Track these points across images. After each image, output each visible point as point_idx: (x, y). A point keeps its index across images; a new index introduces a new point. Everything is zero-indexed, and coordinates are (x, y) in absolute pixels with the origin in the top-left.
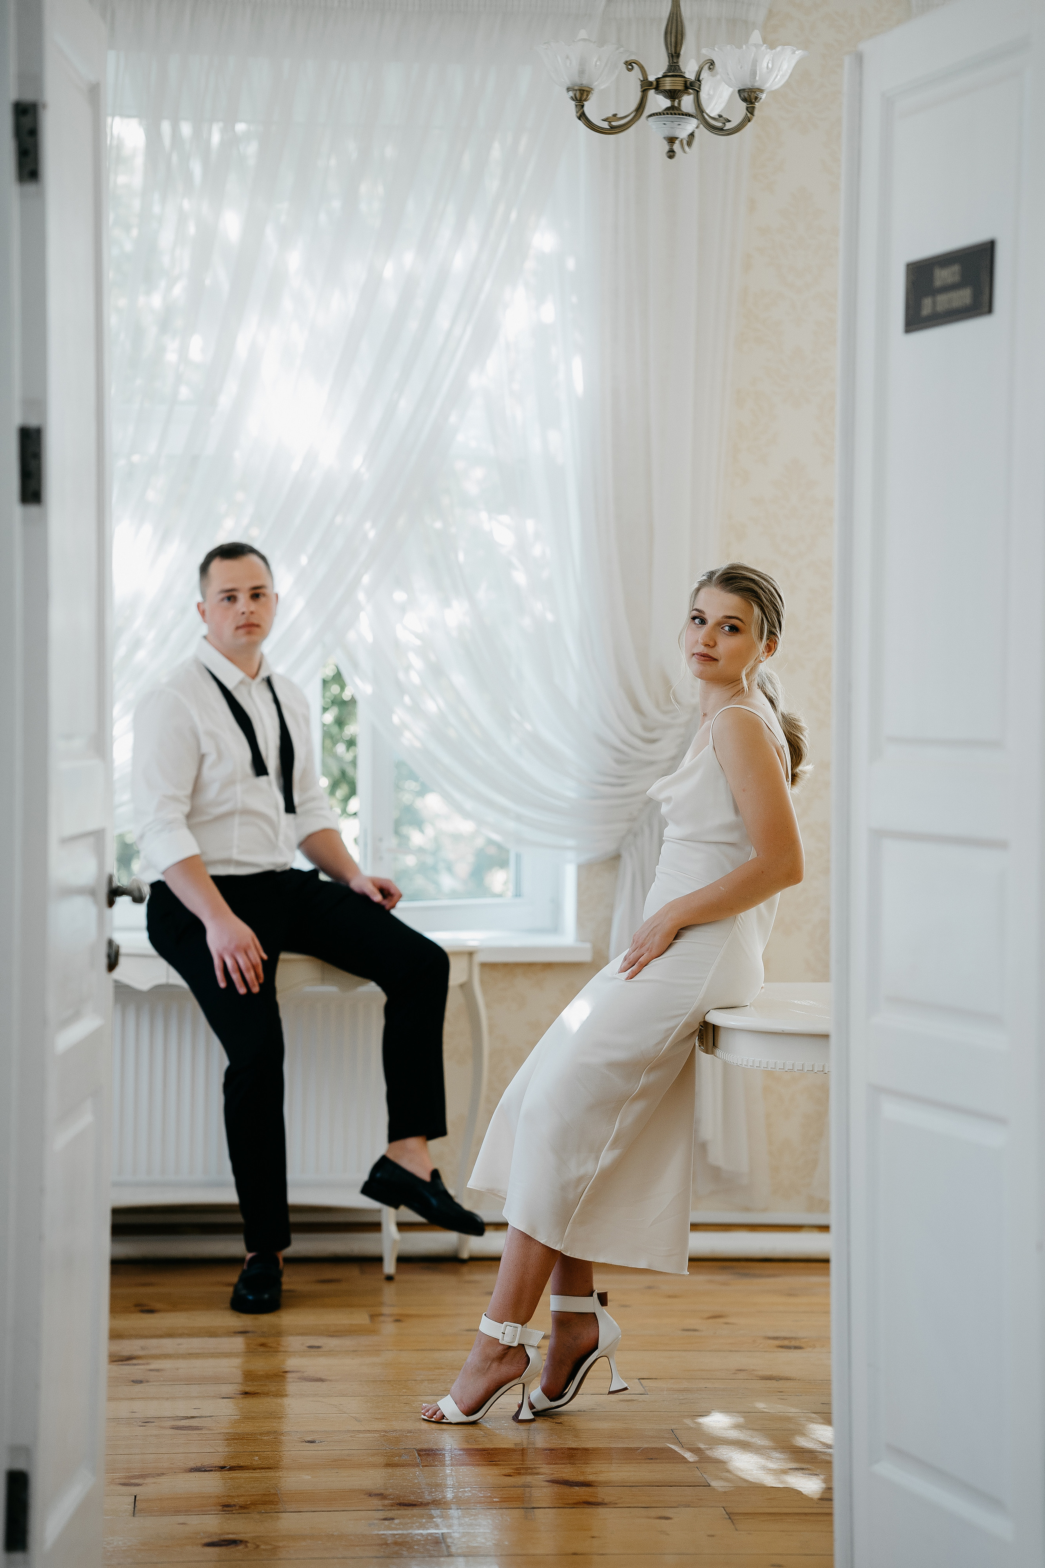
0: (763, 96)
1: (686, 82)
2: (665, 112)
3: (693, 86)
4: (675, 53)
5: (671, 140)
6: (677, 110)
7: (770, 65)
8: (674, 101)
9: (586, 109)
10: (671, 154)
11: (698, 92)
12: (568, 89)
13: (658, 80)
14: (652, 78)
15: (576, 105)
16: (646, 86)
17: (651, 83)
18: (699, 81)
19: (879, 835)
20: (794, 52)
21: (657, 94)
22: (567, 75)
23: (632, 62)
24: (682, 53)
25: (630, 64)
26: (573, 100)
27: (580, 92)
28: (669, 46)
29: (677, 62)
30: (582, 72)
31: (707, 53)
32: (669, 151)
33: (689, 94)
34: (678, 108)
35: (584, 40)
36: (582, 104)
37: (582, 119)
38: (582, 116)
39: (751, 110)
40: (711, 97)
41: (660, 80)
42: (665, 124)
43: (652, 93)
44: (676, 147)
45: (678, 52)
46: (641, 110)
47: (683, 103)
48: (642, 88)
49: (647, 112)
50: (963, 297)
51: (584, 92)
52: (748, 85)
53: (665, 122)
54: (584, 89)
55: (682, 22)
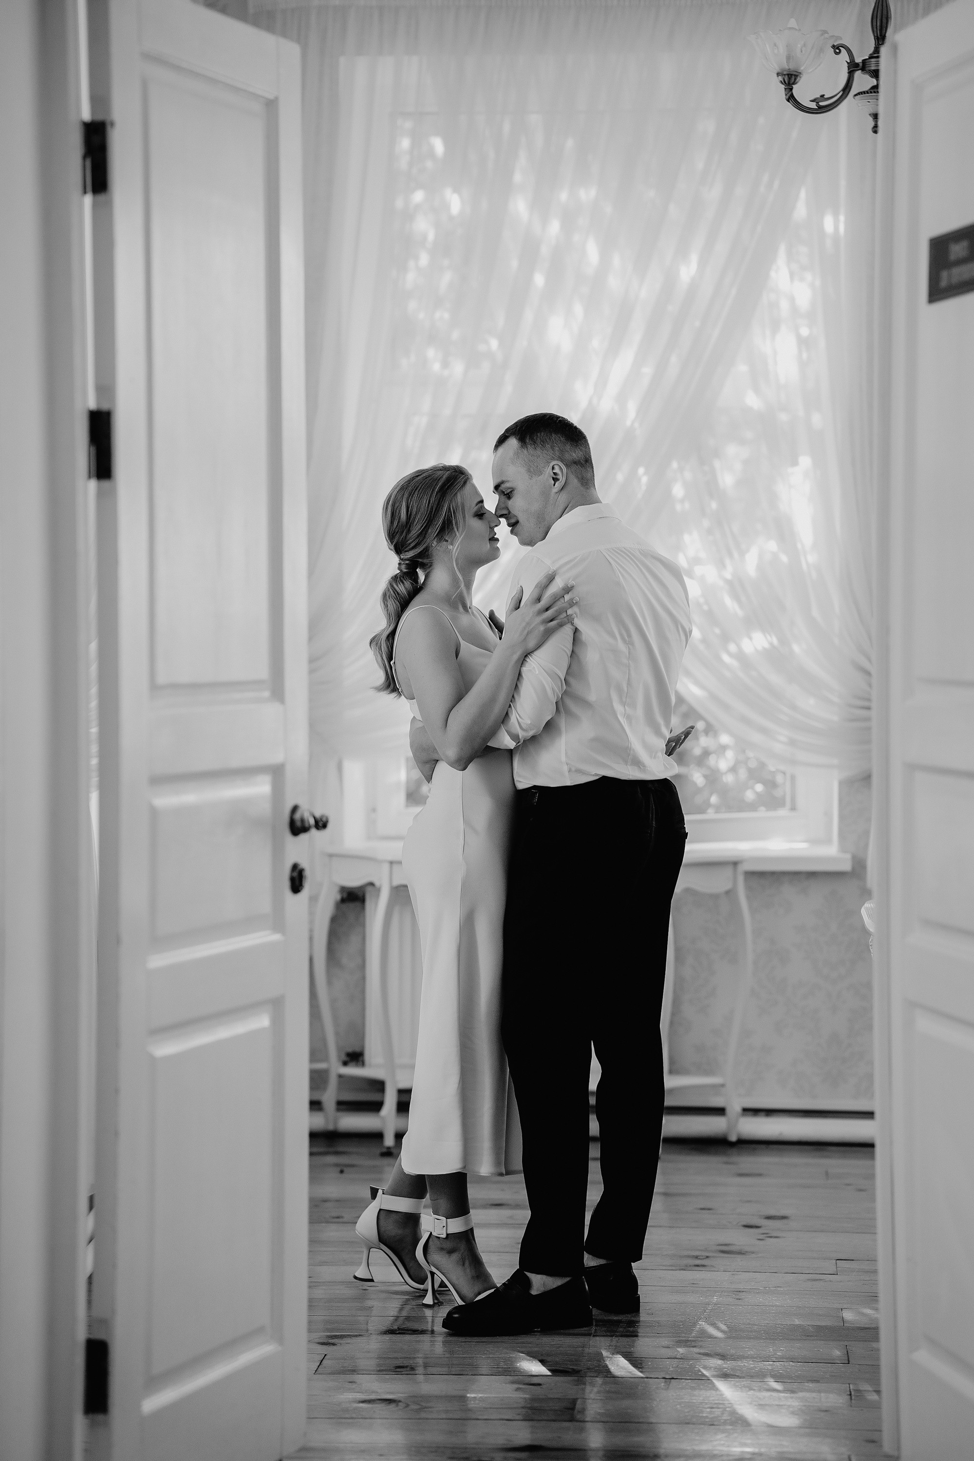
2: (868, 92)
4: (881, 35)
5: (876, 116)
9: (794, 91)
10: (876, 129)
12: (778, 74)
13: (864, 61)
14: (858, 60)
15: (785, 89)
16: (853, 67)
17: (857, 65)
19: (912, 768)
21: (863, 74)
22: (778, 61)
23: (838, 46)
24: (887, 35)
25: (838, 48)
26: (783, 84)
27: (788, 76)
28: (875, 29)
29: (883, 44)
30: (789, 58)
32: (873, 127)
35: (790, 28)
36: (791, 87)
37: (790, 101)
38: (791, 98)
41: (868, 61)
42: (869, 102)
43: (858, 74)
45: (883, 35)
46: (848, 90)
48: (849, 69)
49: (855, 90)
51: (791, 77)
53: (869, 100)
54: (792, 73)
55: (887, 6)
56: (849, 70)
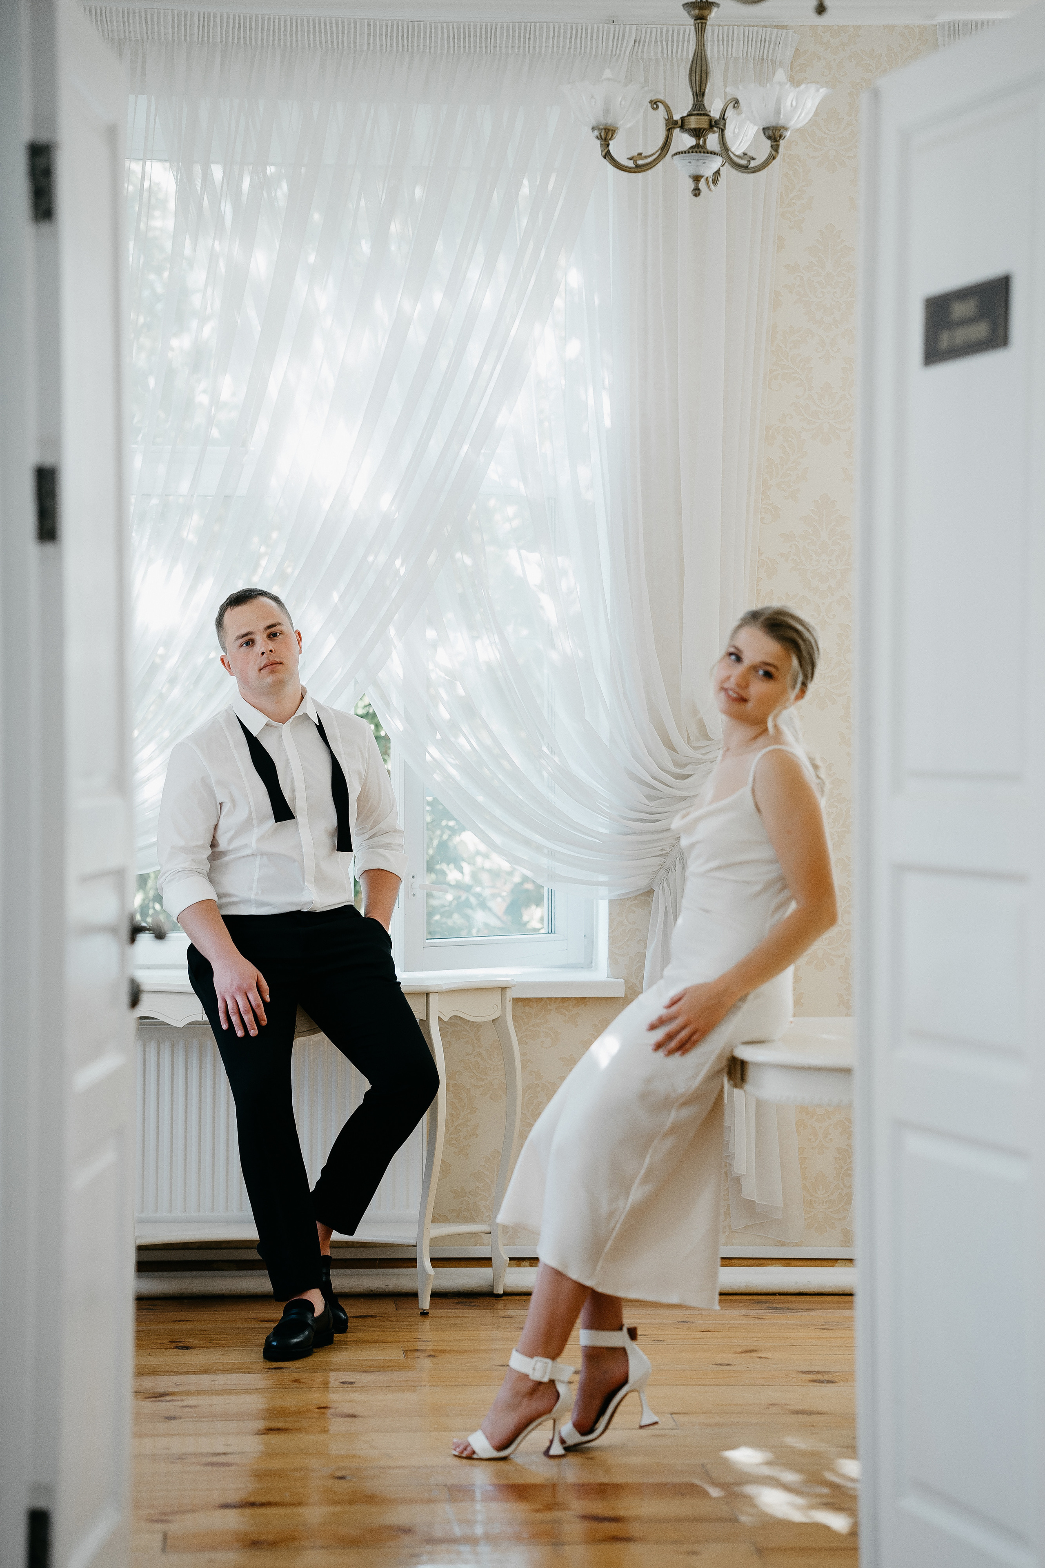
0: (788, 134)
1: (711, 120)
2: (690, 151)
3: (717, 125)
4: (700, 91)
5: (697, 179)
6: (702, 148)
7: (794, 103)
8: (699, 139)
9: (611, 148)
10: (697, 192)
11: (723, 130)
12: (593, 129)
13: (682, 119)
14: (677, 117)
15: (601, 145)
16: (671, 125)
17: (676, 122)
18: (723, 118)
19: (901, 869)
20: (818, 90)
21: (682, 132)
22: (593, 114)
23: (656, 101)
24: (707, 91)
25: (655, 103)
26: (598, 139)
27: (605, 132)
28: (694, 85)
29: (702, 101)
30: (606, 111)
31: (732, 92)
32: (694, 190)
33: (714, 132)
34: (704, 146)
35: (609, 79)
36: (607, 143)
37: (607, 159)
38: (607, 155)
39: (775, 148)
40: (736, 136)
41: (686, 118)
43: (677, 132)
44: (702, 185)
45: (702, 91)
46: (667, 149)
47: (708, 141)
49: (672, 150)
50: (980, 330)
51: (609, 131)
52: (772, 123)
53: (690, 161)
54: (609, 128)
55: (706, 62)
56: (667, 128)
